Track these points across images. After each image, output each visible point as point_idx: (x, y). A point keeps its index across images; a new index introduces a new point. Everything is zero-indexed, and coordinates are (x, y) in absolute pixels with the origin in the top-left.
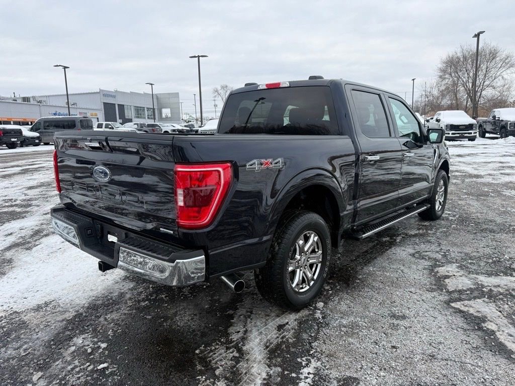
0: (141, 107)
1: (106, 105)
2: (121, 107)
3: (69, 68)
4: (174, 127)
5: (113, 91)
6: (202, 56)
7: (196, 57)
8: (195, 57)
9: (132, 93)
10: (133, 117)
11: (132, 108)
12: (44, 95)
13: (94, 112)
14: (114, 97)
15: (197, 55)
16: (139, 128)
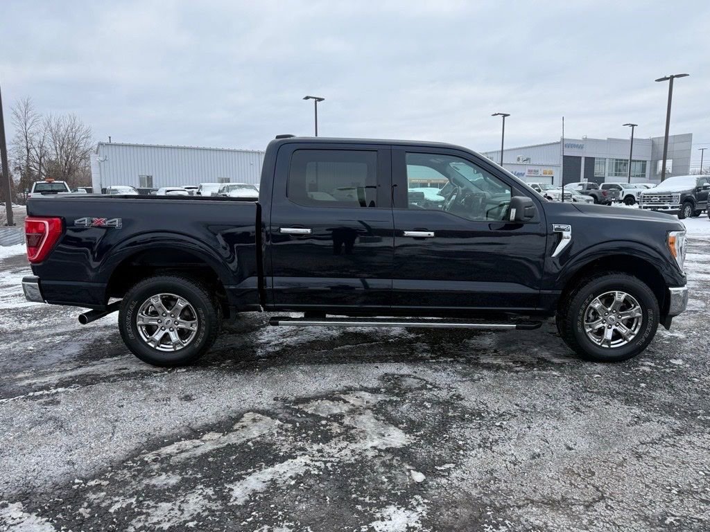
0: (621, 160)
1: (566, 159)
2: (590, 161)
3: (509, 115)
4: (648, 188)
5: (581, 139)
6: (678, 76)
7: (668, 79)
8: (665, 79)
9: (609, 140)
10: (606, 174)
11: (607, 161)
12: (494, 150)
13: (548, 169)
14: (581, 147)
15: (668, 76)
16: (585, 191)
